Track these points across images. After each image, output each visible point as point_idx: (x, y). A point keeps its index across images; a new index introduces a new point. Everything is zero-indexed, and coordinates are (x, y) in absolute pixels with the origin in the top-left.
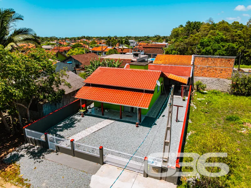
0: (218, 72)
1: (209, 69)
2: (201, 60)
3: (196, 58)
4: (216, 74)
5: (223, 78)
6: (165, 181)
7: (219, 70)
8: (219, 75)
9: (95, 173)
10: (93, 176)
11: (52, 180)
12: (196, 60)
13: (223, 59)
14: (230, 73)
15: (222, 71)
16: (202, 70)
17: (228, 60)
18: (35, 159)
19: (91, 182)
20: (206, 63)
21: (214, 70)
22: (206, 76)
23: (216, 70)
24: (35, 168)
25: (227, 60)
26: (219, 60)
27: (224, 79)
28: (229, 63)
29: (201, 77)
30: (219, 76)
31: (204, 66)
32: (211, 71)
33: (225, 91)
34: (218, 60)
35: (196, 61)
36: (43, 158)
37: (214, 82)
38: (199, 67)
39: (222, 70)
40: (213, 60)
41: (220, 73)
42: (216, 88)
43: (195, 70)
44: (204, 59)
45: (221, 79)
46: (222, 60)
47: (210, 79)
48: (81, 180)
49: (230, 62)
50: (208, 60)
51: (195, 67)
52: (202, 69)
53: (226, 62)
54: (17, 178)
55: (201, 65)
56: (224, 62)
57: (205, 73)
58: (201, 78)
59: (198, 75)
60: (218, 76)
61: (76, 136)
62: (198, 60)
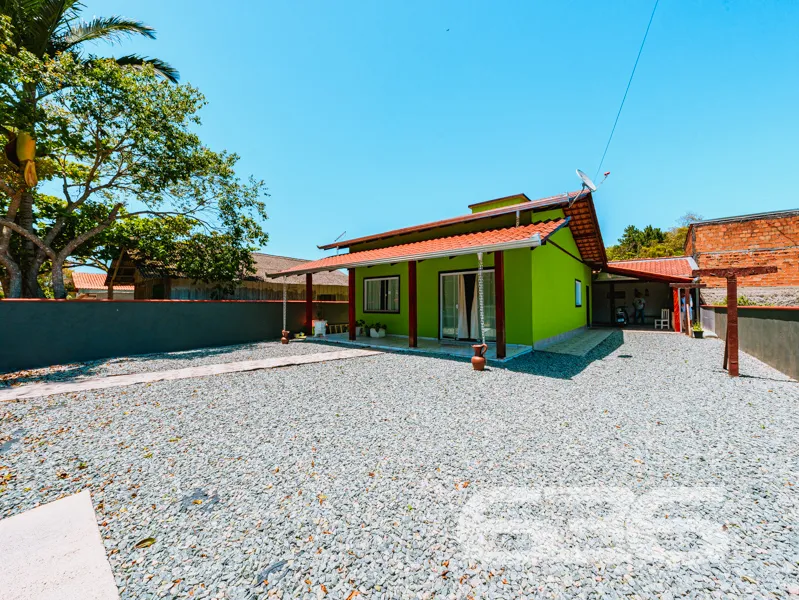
2: (721, 234)
3: (699, 228)
12: (701, 236)
20: (745, 240)
35: (703, 239)
38: (717, 256)
40: (777, 224)
43: (702, 267)
44: (735, 229)
50: (753, 229)
51: (701, 260)
55: (724, 248)
59: (716, 283)
62: (711, 235)
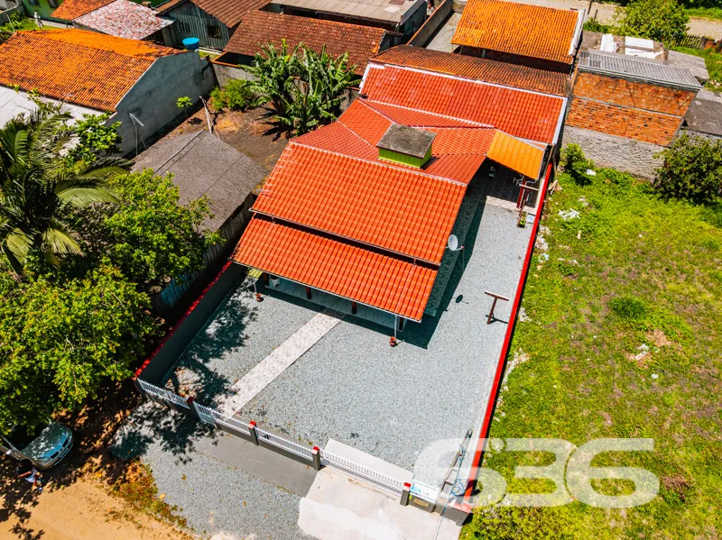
0: (638, 123)
1: (612, 112)
2: (595, 84)
3: (582, 74)
4: (629, 127)
5: (647, 141)
6: (441, 515)
7: (644, 119)
8: (638, 131)
9: (304, 494)
10: (303, 500)
11: (225, 510)
12: (581, 80)
13: (661, 89)
14: (670, 129)
15: (648, 123)
16: (594, 112)
17: (675, 95)
18: (175, 453)
19: (301, 515)
20: (607, 93)
21: (626, 117)
22: (600, 130)
23: (633, 116)
24: (184, 478)
25: (672, 94)
26: (650, 91)
27: (649, 143)
28: (678, 102)
29: (586, 130)
30: (636, 135)
31: (602, 102)
32: (619, 117)
33: (644, 174)
34: (645, 90)
35: (582, 84)
36: (190, 450)
37: (618, 148)
38: (585, 102)
39: (650, 119)
40: (632, 87)
41: (642, 125)
42: (620, 164)
43: (572, 108)
44: (606, 82)
45: (642, 144)
46: (657, 92)
47: (611, 139)
48: (281, 510)
49: (680, 100)
50: (616, 86)
51: (575, 102)
52: (591, 108)
53: (669, 98)
54: (155, 504)
55: (592, 97)
56: (661, 96)
57: (601, 121)
58: (584, 133)
59: (577, 123)
60: (634, 132)
61: (252, 377)
62: (588, 82)
